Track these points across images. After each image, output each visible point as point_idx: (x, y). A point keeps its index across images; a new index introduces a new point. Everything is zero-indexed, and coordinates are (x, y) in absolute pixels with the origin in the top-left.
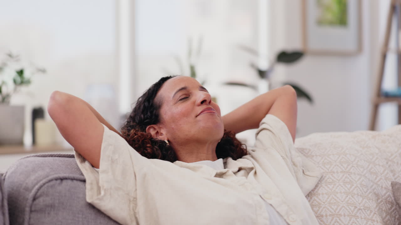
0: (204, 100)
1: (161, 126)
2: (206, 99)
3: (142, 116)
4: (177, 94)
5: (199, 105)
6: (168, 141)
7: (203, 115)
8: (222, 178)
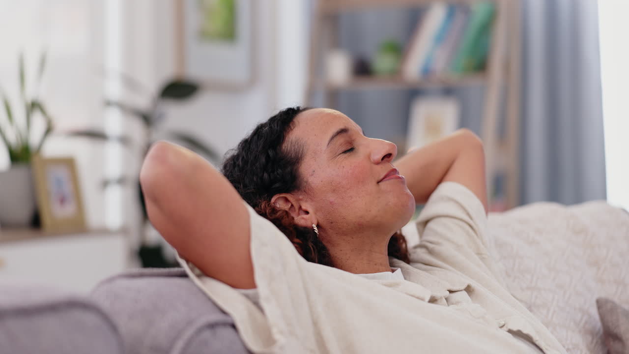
0: (387, 153)
1: (301, 197)
2: (390, 152)
3: (266, 175)
4: (335, 139)
5: (377, 163)
6: (318, 226)
7: (387, 182)
8: (436, 304)
